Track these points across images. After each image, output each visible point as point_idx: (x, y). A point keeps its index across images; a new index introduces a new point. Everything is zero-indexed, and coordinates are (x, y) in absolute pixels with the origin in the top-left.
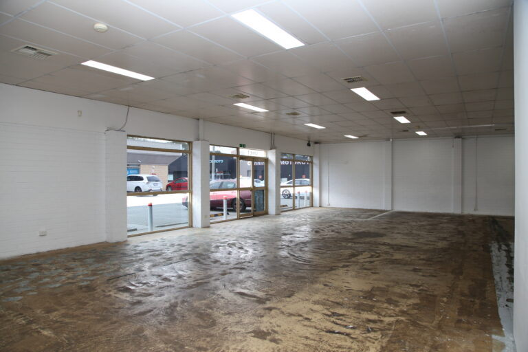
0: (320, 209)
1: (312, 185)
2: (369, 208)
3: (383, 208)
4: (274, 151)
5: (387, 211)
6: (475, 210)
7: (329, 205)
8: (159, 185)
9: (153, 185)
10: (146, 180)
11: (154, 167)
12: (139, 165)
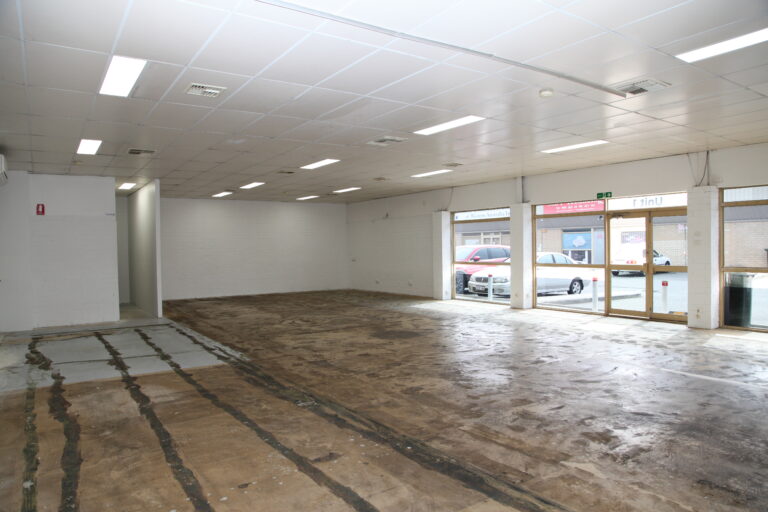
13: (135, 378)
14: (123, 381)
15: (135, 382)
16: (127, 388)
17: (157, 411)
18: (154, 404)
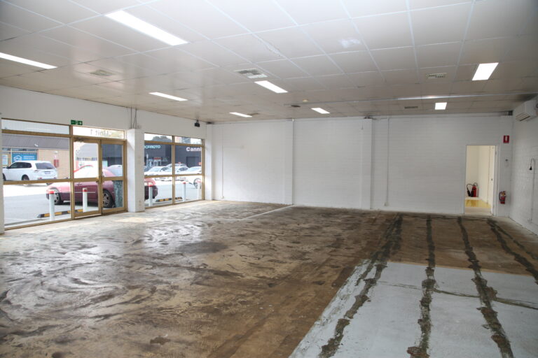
0: (214, 202)
1: (203, 174)
2: (267, 202)
3: (283, 202)
4: (133, 130)
5: (287, 205)
6: (385, 205)
7: (223, 197)
8: (52, 173)
9: (43, 174)
10: (34, 167)
11: (56, 152)
12: (37, 150)
13: (470, 267)
14: (480, 267)
15: (471, 263)
16: (478, 261)
17: (464, 246)
18: (464, 250)
